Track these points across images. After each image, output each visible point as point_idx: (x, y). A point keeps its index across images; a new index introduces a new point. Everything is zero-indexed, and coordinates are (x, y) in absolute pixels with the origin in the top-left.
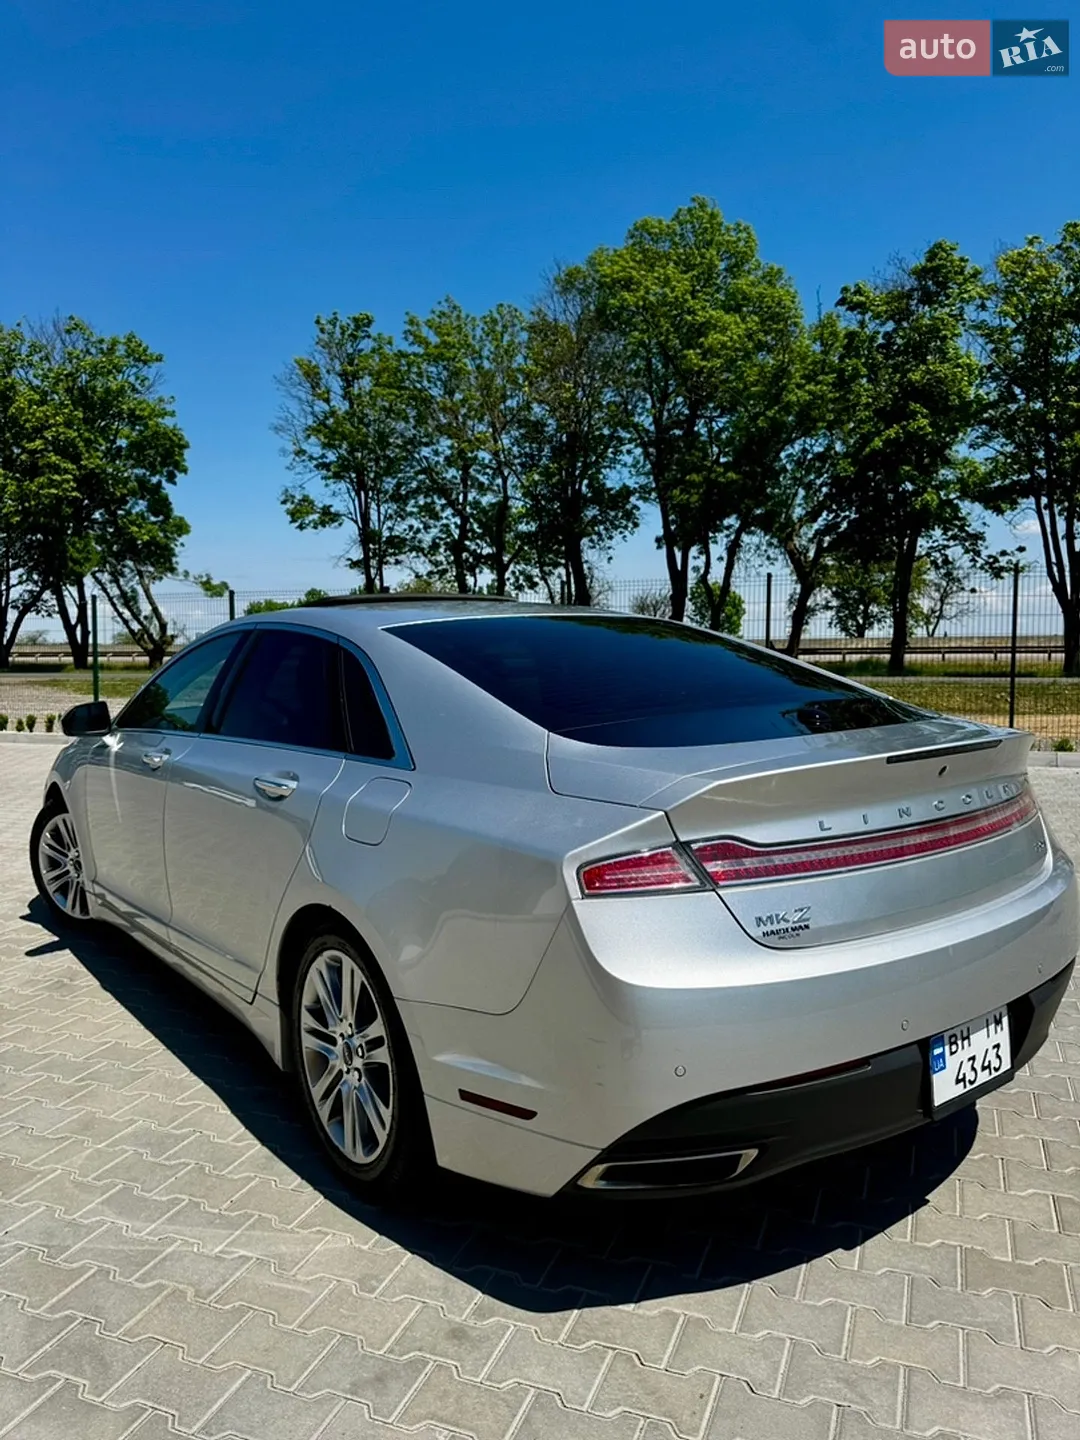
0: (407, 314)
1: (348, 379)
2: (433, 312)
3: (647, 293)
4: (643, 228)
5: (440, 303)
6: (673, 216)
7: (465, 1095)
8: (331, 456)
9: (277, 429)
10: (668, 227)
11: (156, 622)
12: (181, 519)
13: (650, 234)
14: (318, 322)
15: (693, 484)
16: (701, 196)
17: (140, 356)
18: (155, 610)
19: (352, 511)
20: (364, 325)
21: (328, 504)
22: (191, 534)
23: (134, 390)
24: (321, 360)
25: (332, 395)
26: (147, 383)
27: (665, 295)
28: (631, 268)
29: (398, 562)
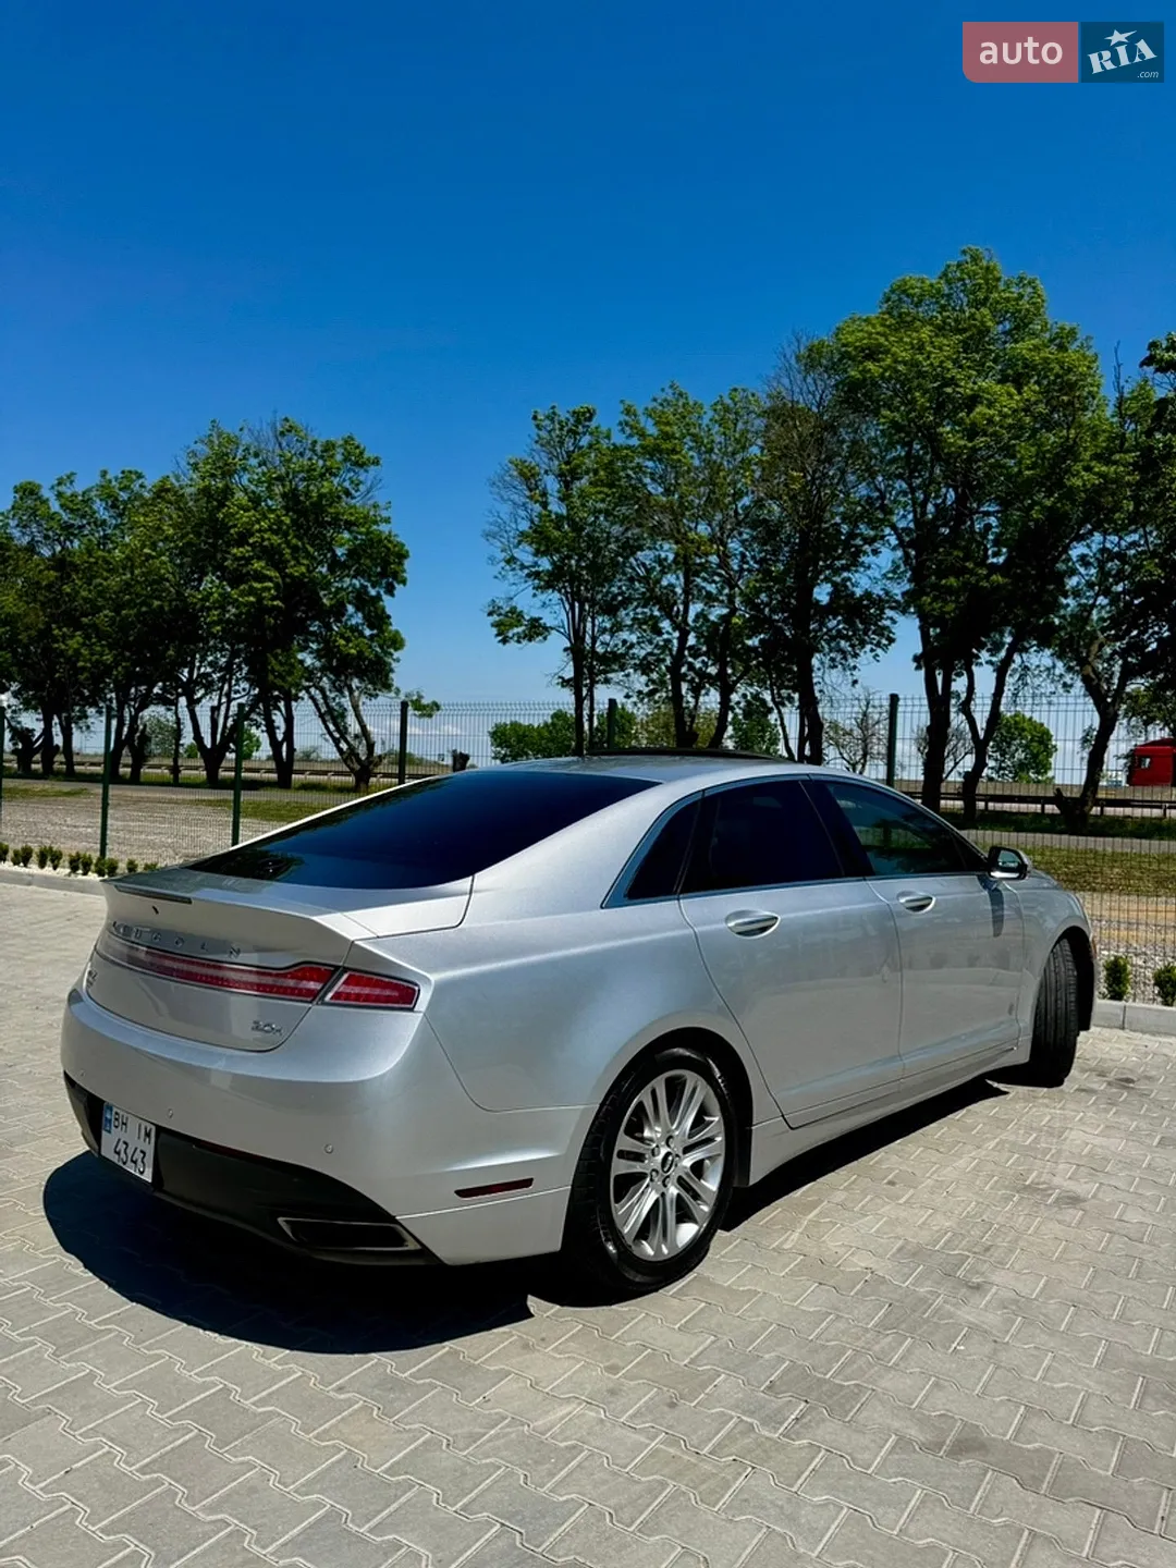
0: (622, 401)
1: (568, 477)
2: (655, 400)
3: (896, 361)
4: (903, 290)
5: (663, 390)
6: (939, 274)
8: (545, 564)
9: (488, 535)
10: (932, 285)
11: (364, 742)
12: (397, 632)
13: (908, 296)
14: (535, 418)
15: (949, 590)
16: (973, 247)
17: (358, 461)
18: (363, 727)
19: (566, 623)
20: (586, 420)
21: (537, 616)
22: (405, 648)
23: (348, 493)
24: (540, 460)
25: (550, 499)
26: (362, 488)
27: (917, 364)
28: (878, 333)
29: (607, 681)
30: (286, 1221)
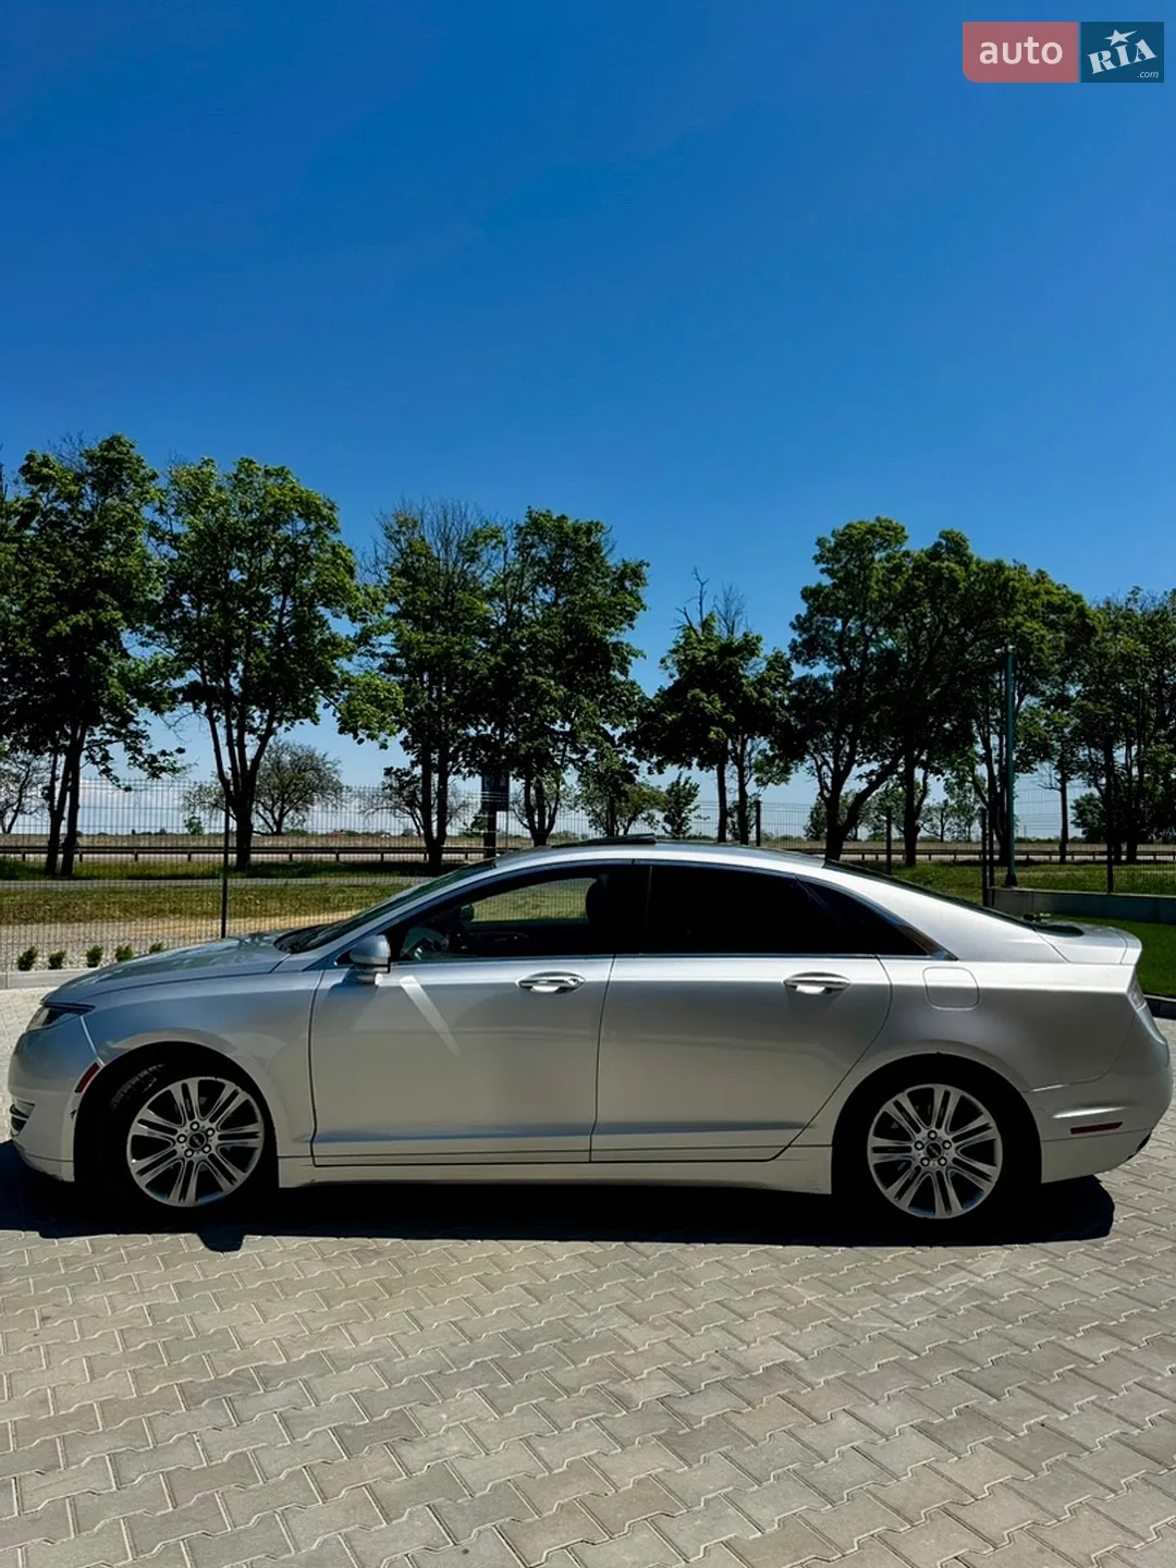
7: (1074, 1131)
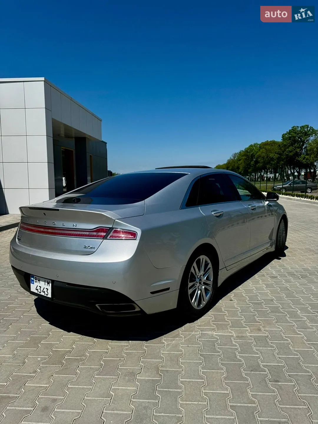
30: (98, 305)
